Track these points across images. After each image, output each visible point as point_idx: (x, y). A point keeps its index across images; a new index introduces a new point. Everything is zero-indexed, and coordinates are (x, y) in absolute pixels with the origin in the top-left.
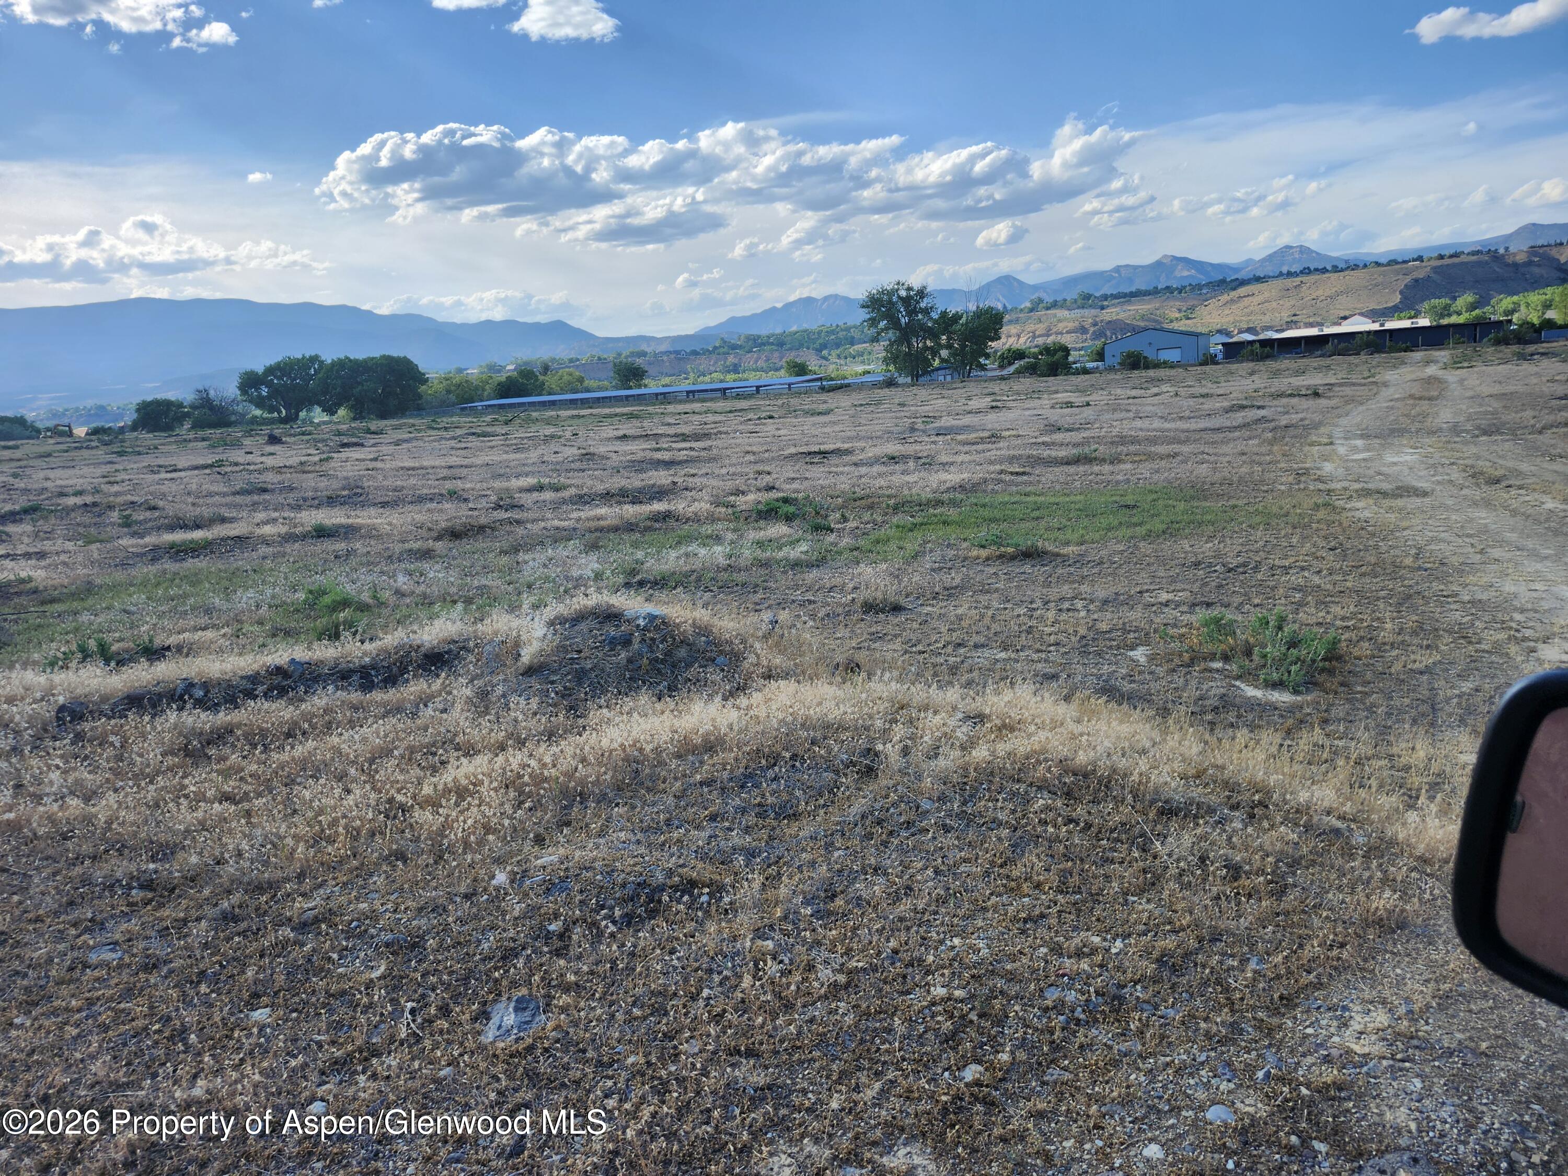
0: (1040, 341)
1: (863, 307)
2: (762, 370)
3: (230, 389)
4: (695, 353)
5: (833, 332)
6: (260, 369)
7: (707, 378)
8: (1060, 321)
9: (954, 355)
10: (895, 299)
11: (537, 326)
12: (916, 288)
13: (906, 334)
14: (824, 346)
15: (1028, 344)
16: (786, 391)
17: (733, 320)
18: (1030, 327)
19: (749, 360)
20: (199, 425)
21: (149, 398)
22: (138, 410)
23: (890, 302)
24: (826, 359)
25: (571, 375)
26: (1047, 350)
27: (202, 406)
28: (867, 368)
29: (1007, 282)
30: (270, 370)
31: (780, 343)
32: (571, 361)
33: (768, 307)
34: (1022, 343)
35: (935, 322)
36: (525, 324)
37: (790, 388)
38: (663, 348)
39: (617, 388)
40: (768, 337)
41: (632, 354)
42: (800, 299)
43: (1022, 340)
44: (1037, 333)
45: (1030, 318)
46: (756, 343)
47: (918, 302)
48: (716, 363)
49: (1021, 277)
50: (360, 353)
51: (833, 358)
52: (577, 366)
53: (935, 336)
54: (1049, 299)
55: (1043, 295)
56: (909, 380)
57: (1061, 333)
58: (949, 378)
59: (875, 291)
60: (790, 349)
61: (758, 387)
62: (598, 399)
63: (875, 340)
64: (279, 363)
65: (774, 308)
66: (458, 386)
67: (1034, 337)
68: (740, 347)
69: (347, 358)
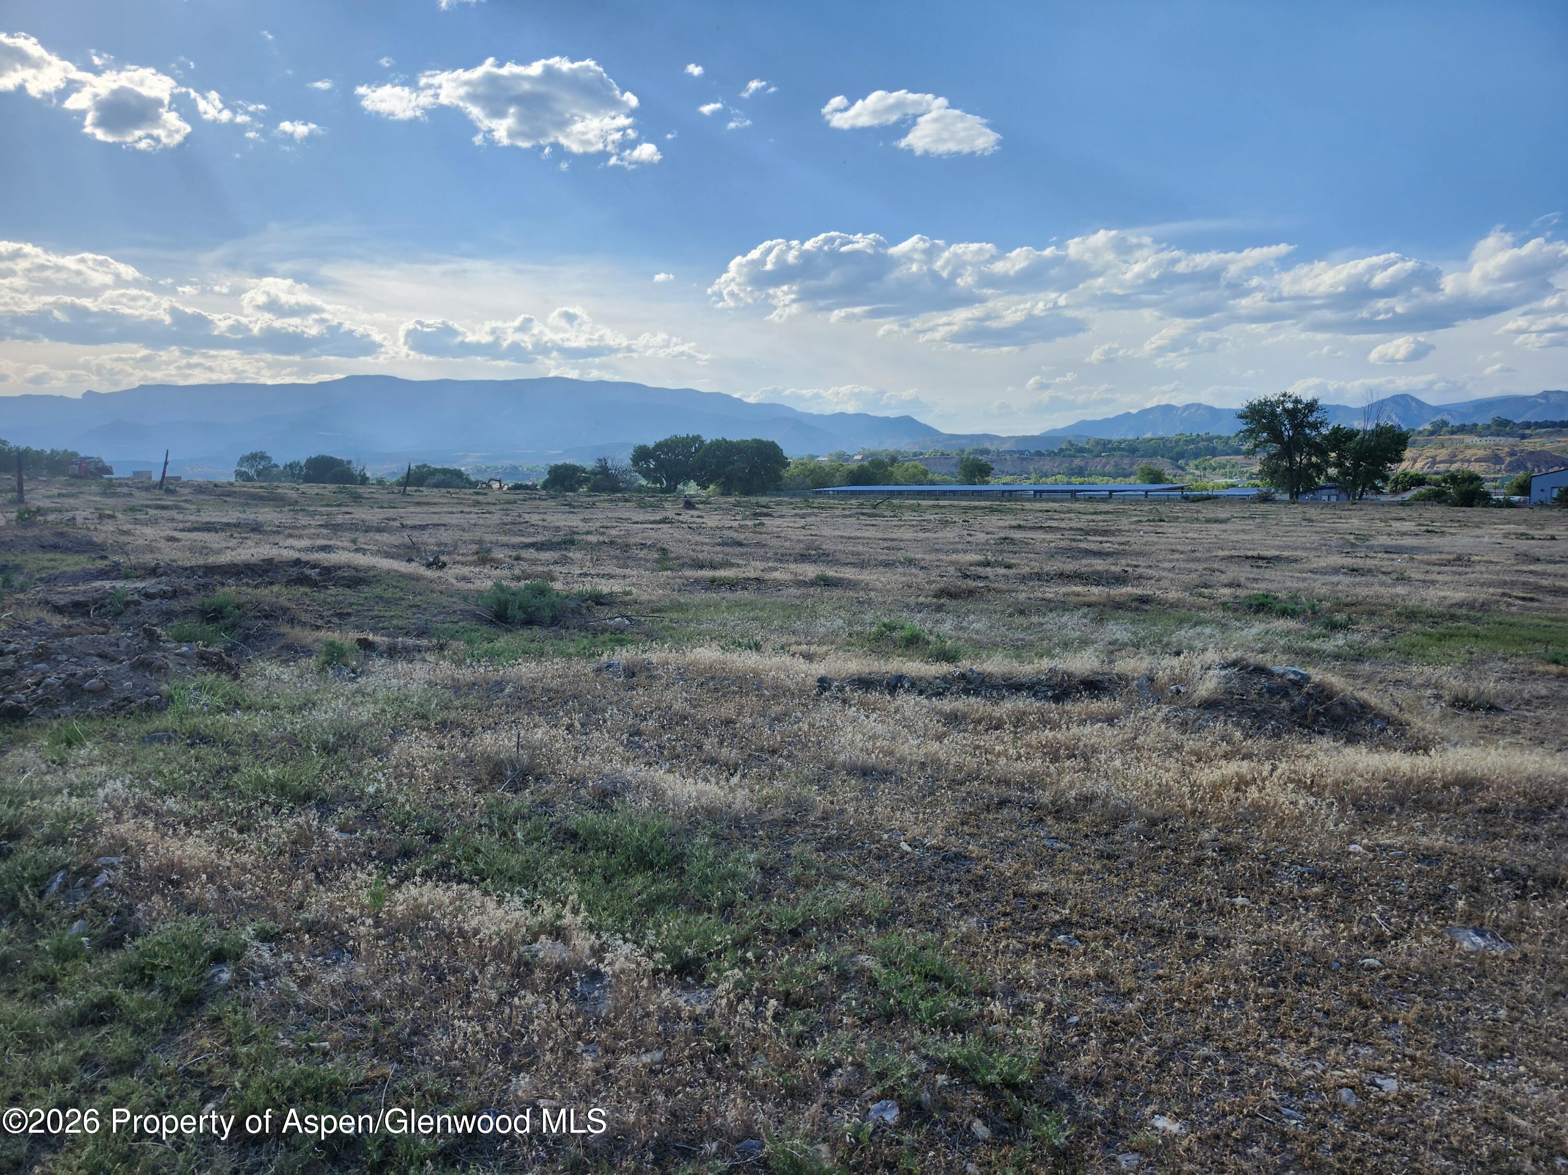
0: (1442, 467)
1: (1240, 417)
2: (1109, 475)
3: (622, 459)
4: (1039, 454)
5: (1192, 441)
6: (651, 444)
7: (1050, 480)
8: (1468, 447)
9: (1344, 472)
10: (1279, 410)
11: (886, 420)
12: (1305, 401)
13: (1289, 448)
14: (1181, 455)
15: (1426, 470)
16: (1143, 498)
17: (1083, 424)
18: (1429, 452)
19: (1097, 464)
20: (596, 489)
21: (560, 463)
22: (549, 472)
23: (1273, 413)
24: (1182, 469)
25: (916, 467)
26: (1453, 479)
27: (600, 473)
28: (1230, 481)
29: (1403, 401)
30: (659, 446)
31: (1132, 449)
32: (915, 454)
33: (1121, 412)
34: (1418, 468)
35: (1325, 437)
36: (875, 418)
37: (1146, 496)
38: (1006, 447)
39: (961, 483)
40: (1120, 443)
41: (976, 451)
42: (1158, 407)
43: (1419, 465)
44: (1438, 459)
45: (1428, 442)
46: (1106, 447)
47: (1306, 416)
48: (1060, 465)
49: (1422, 398)
50: (734, 436)
51: (1191, 468)
52: (920, 460)
53: (1321, 451)
54: (1455, 422)
55: (1446, 417)
56: (1287, 497)
57: (1469, 461)
58: (1333, 499)
59: (1256, 402)
60: (1142, 456)
61: (1111, 492)
62: (945, 492)
63: (1251, 453)
64: (666, 440)
65: (1129, 413)
66: (812, 471)
67: (1434, 463)
68: (1089, 451)
69: (724, 439)
